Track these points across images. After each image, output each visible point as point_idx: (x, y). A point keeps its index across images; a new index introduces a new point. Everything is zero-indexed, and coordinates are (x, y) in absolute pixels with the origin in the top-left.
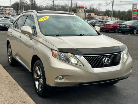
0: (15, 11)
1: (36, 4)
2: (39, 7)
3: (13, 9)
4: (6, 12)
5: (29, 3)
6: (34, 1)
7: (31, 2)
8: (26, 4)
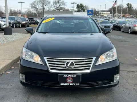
0: (111, 14)
1: (132, 7)
2: (135, 10)
3: (110, 13)
4: (103, 15)
5: (125, 6)
6: (131, 5)
7: (127, 5)
8: (123, 7)
